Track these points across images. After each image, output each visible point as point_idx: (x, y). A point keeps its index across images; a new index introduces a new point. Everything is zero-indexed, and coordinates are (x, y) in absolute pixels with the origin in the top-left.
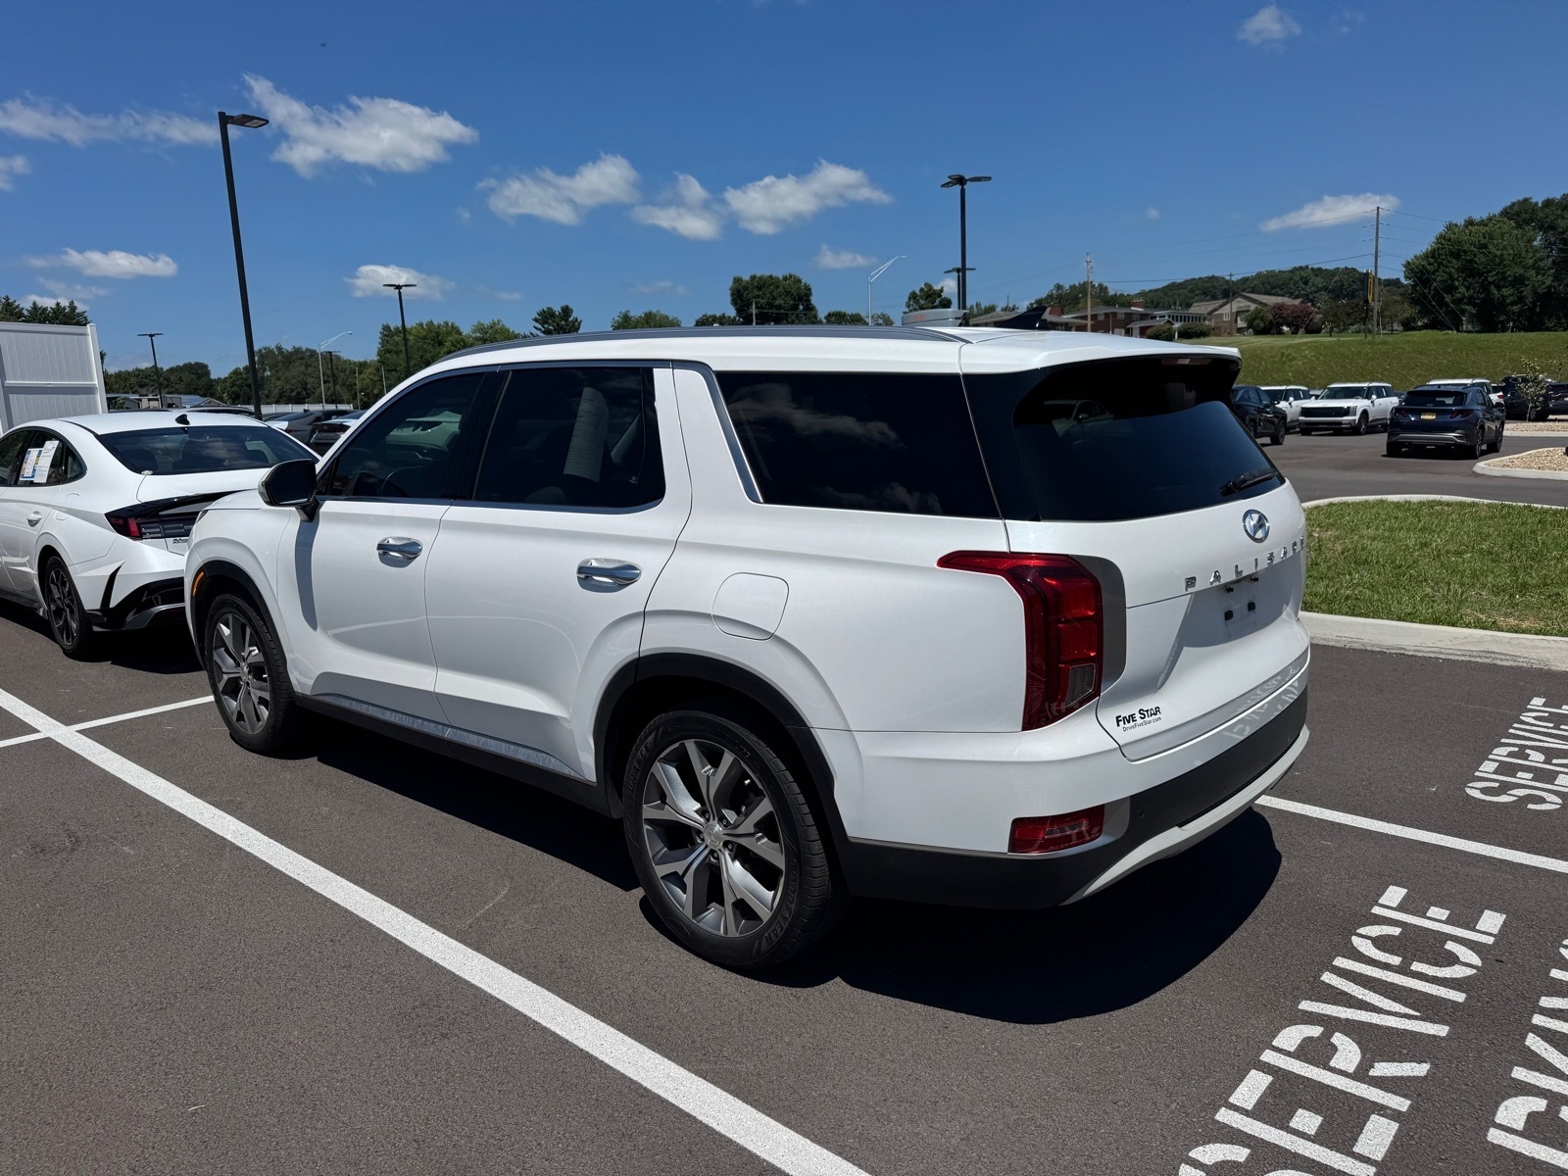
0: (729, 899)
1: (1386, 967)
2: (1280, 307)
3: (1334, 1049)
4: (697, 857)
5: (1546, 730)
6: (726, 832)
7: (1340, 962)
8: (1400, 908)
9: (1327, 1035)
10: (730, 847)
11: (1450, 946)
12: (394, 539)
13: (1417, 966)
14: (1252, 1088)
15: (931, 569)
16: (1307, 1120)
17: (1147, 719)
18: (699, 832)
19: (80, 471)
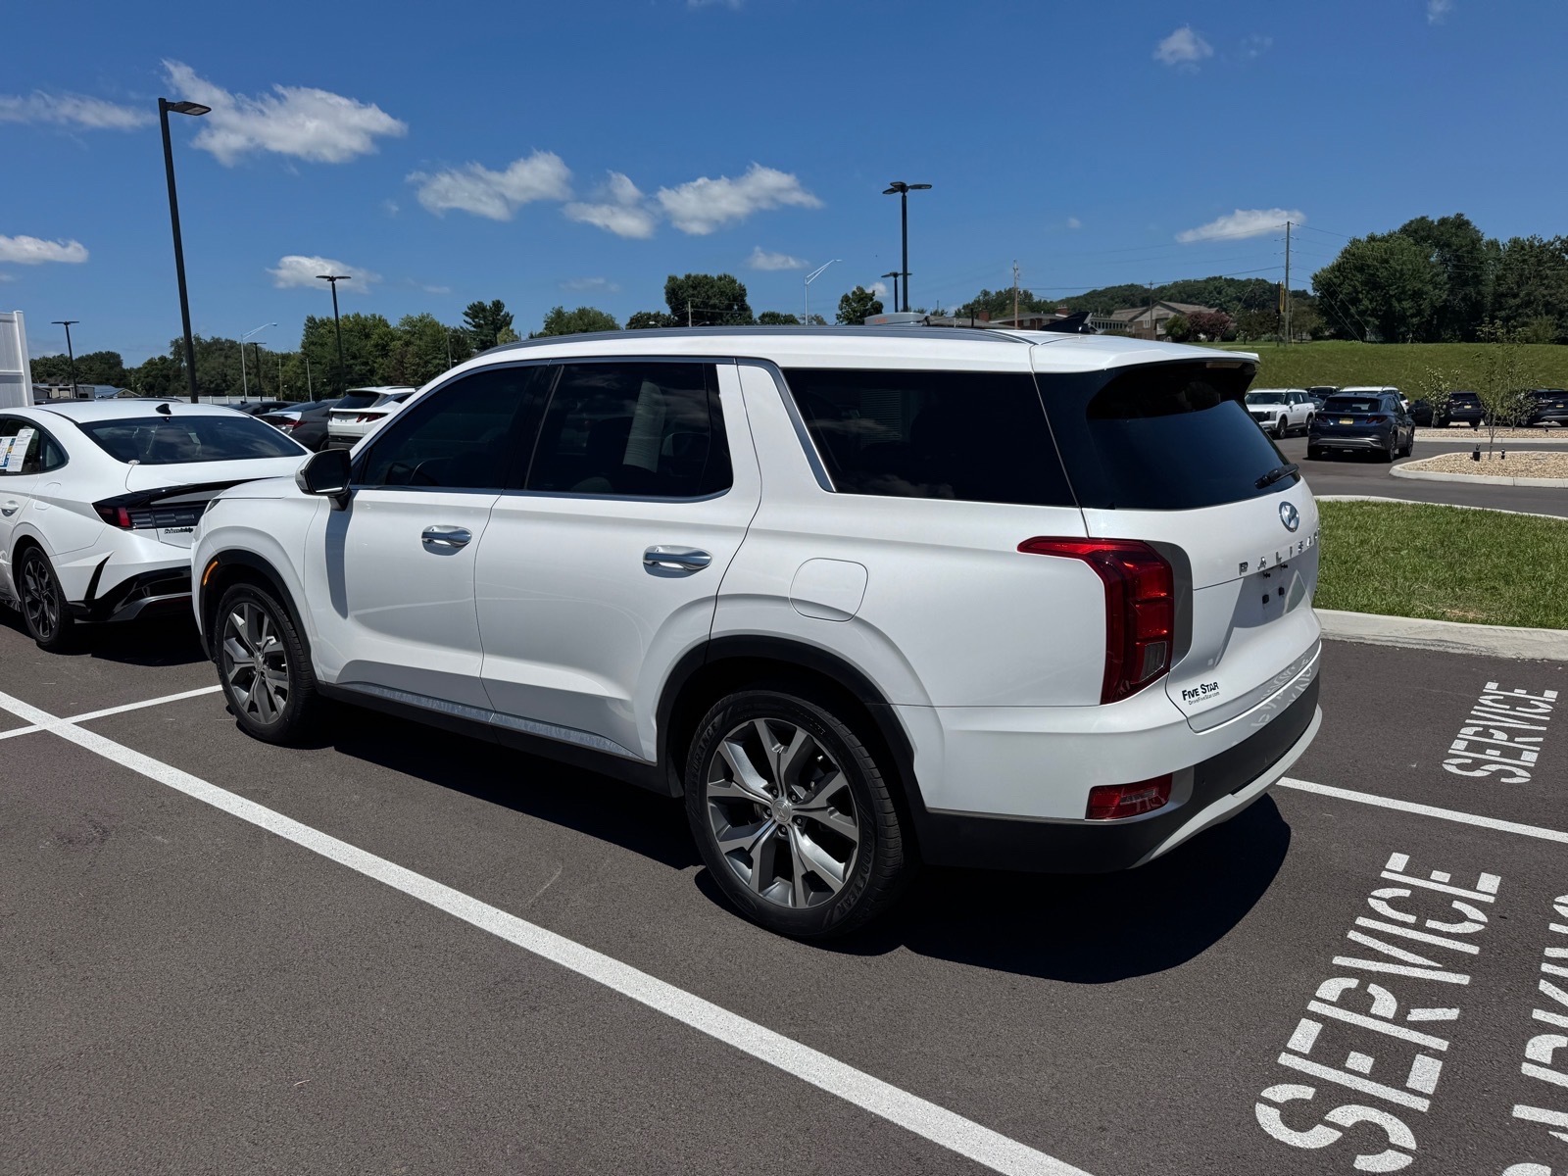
0: (799, 872)
1: (1404, 924)
2: (1197, 316)
3: (1372, 998)
4: (765, 834)
5: (1504, 712)
6: (796, 807)
7: (1361, 921)
8: (1406, 872)
9: (1363, 986)
10: (799, 821)
11: (1457, 905)
12: (438, 527)
13: (1430, 924)
14: (1305, 1035)
15: (1011, 554)
16: (1360, 1061)
17: (1208, 693)
18: (766, 808)
19: (61, 459)
